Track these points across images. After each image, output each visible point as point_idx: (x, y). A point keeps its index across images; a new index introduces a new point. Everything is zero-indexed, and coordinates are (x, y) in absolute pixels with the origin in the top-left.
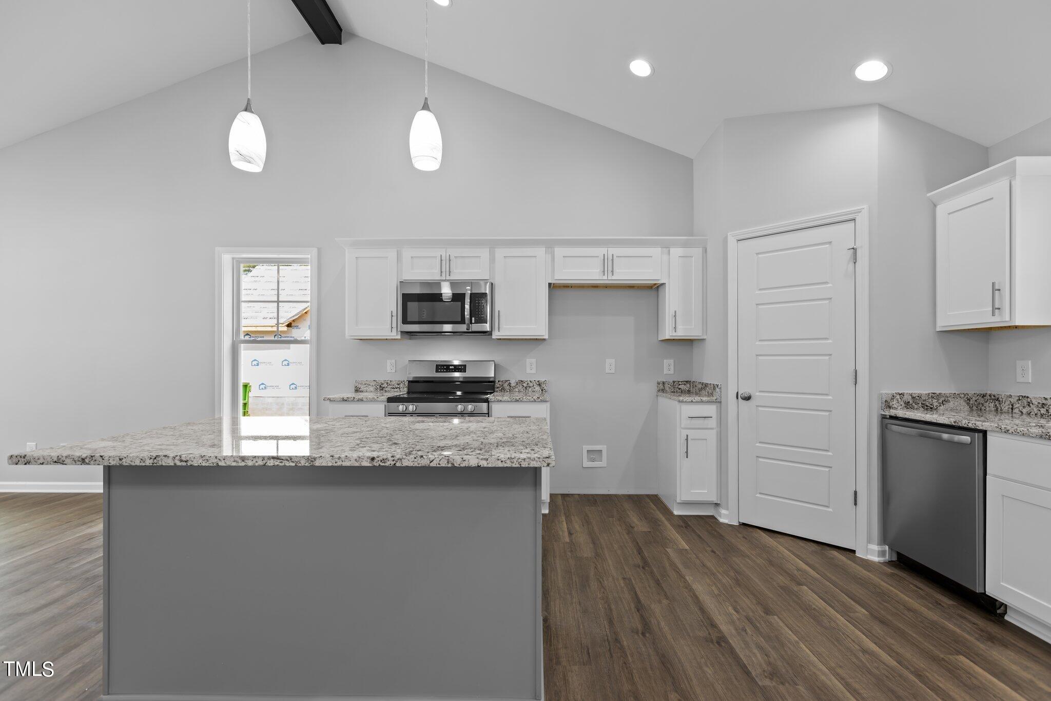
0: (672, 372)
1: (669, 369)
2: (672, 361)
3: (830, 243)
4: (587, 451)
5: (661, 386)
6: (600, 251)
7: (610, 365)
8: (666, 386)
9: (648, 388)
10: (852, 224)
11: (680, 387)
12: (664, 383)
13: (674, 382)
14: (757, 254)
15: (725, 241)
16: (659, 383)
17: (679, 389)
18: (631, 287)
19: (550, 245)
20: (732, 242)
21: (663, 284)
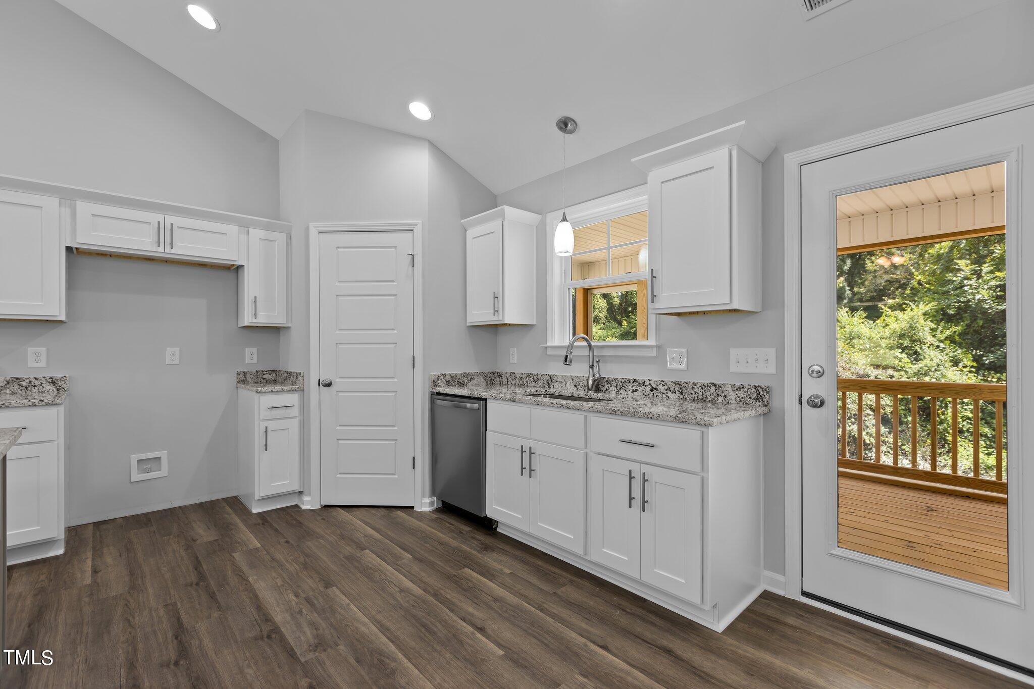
0: (255, 361)
1: (251, 358)
2: (255, 350)
3: (395, 247)
4: (138, 460)
5: (242, 377)
6: (155, 217)
7: (172, 354)
8: (248, 376)
9: (225, 380)
10: (410, 234)
11: (264, 376)
12: (245, 373)
13: (257, 372)
14: (337, 248)
15: (307, 229)
16: (238, 374)
17: (264, 379)
18: (202, 265)
19: (68, 196)
20: (313, 232)
21: (242, 266)
